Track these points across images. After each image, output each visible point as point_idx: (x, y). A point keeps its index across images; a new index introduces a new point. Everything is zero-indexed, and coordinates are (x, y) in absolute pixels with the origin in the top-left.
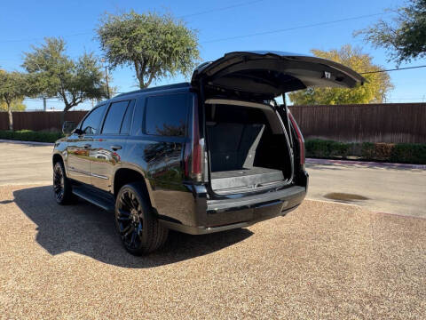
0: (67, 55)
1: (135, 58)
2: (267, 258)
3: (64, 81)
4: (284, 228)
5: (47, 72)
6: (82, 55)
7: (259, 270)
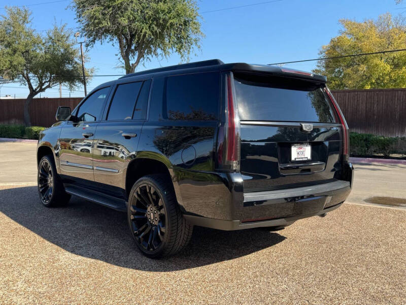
0: (33, 28)
1: (118, 32)
2: (307, 264)
3: (29, 61)
4: (321, 234)
5: (8, 50)
6: (52, 28)
7: (300, 275)
